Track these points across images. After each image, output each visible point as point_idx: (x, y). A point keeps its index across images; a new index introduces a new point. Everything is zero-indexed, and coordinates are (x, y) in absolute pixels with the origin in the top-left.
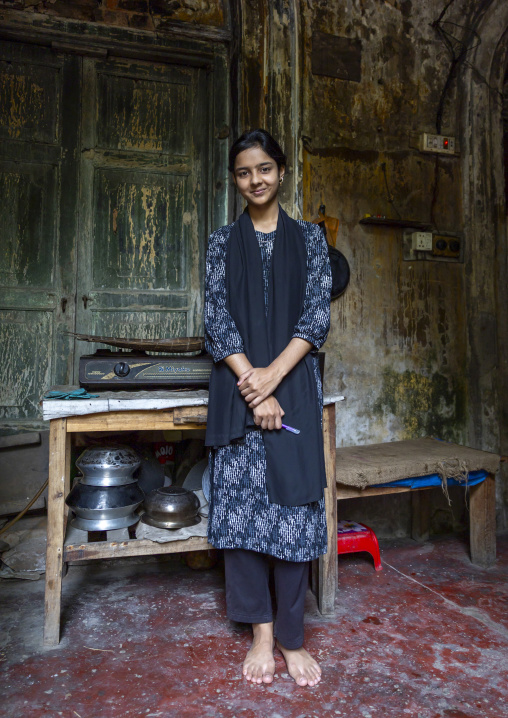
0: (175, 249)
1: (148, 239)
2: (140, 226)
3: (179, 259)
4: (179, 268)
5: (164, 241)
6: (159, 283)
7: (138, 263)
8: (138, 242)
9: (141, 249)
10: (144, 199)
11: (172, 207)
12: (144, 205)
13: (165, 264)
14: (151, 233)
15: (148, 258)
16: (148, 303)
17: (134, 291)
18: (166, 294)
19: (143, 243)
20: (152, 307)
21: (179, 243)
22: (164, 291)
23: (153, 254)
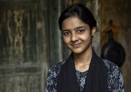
0: (33, 42)
1: (18, 38)
2: (14, 32)
3: (35, 48)
4: (36, 52)
5: (27, 39)
6: (26, 60)
7: (14, 51)
8: (14, 40)
9: (15, 44)
10: (16, 17)
11: (31, 20)
12: (16, 20)
13: (28, 51)
14: (20, 35)
15: (19, 48)
16: (20, 71)
17: (13, 66)
18: (30, 66)
19: (16, 41)
20: (22, 74)
21: (35, 39)
22: (28, 64)
23: (22, 46)
